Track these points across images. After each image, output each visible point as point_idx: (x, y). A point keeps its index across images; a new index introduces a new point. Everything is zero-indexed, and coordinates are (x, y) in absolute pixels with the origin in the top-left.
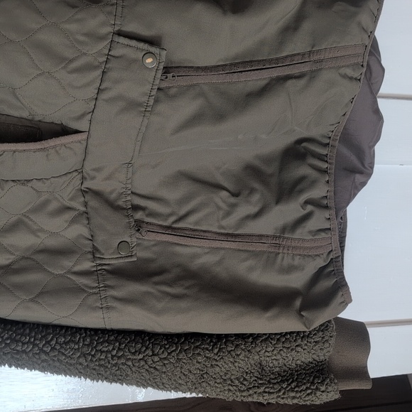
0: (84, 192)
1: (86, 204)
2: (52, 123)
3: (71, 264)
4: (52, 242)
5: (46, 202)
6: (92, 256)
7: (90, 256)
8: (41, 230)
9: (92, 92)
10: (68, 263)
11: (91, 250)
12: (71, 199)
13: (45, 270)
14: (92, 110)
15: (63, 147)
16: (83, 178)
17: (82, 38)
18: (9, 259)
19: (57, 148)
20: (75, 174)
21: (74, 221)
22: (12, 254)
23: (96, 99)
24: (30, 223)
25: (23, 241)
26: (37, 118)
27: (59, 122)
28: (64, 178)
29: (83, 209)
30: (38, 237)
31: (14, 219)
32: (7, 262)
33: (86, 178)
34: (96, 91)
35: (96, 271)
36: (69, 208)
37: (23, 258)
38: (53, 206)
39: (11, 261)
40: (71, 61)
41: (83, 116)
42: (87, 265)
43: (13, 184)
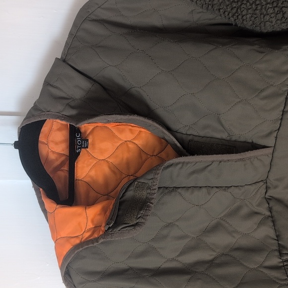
0: (268, 200)
1: (270, 210)
2: (245, 142)
3: (262, 260)
4: (244, 242)
5: (239, 208)
6: (278, 254)
7: (277, 253)
8: (236, 231)
9: (277, 114)
10: (259, 258)
11: (277, 248)
12: (259, 205)
13: (242, 264)
14: (278, 128)
15: (256, 159)
16: (267, 188)
17: (269, 74)
18: (212, 255)
19: (252, 160)
20: (262, 183)
21: (261, 224)
22: (214, 251)
23: (281, 119)
24: (227, 225)
25: (221, 240)
26: (234, 138)
27: (250, 141)
28: (254, 187)
29: (268, 213)
30: (234, 237)
31: (214, 222)
32: (210, 258)
33: (269, 188)
34: (281, 113)
35: (283, 266)
36: (257, 213)
37: (223, 254)
38: (245, 211)
39: (213, 257)
40: (262, 91)
41: (270, 133)
42: (275, 261)
43: (217, 190)
